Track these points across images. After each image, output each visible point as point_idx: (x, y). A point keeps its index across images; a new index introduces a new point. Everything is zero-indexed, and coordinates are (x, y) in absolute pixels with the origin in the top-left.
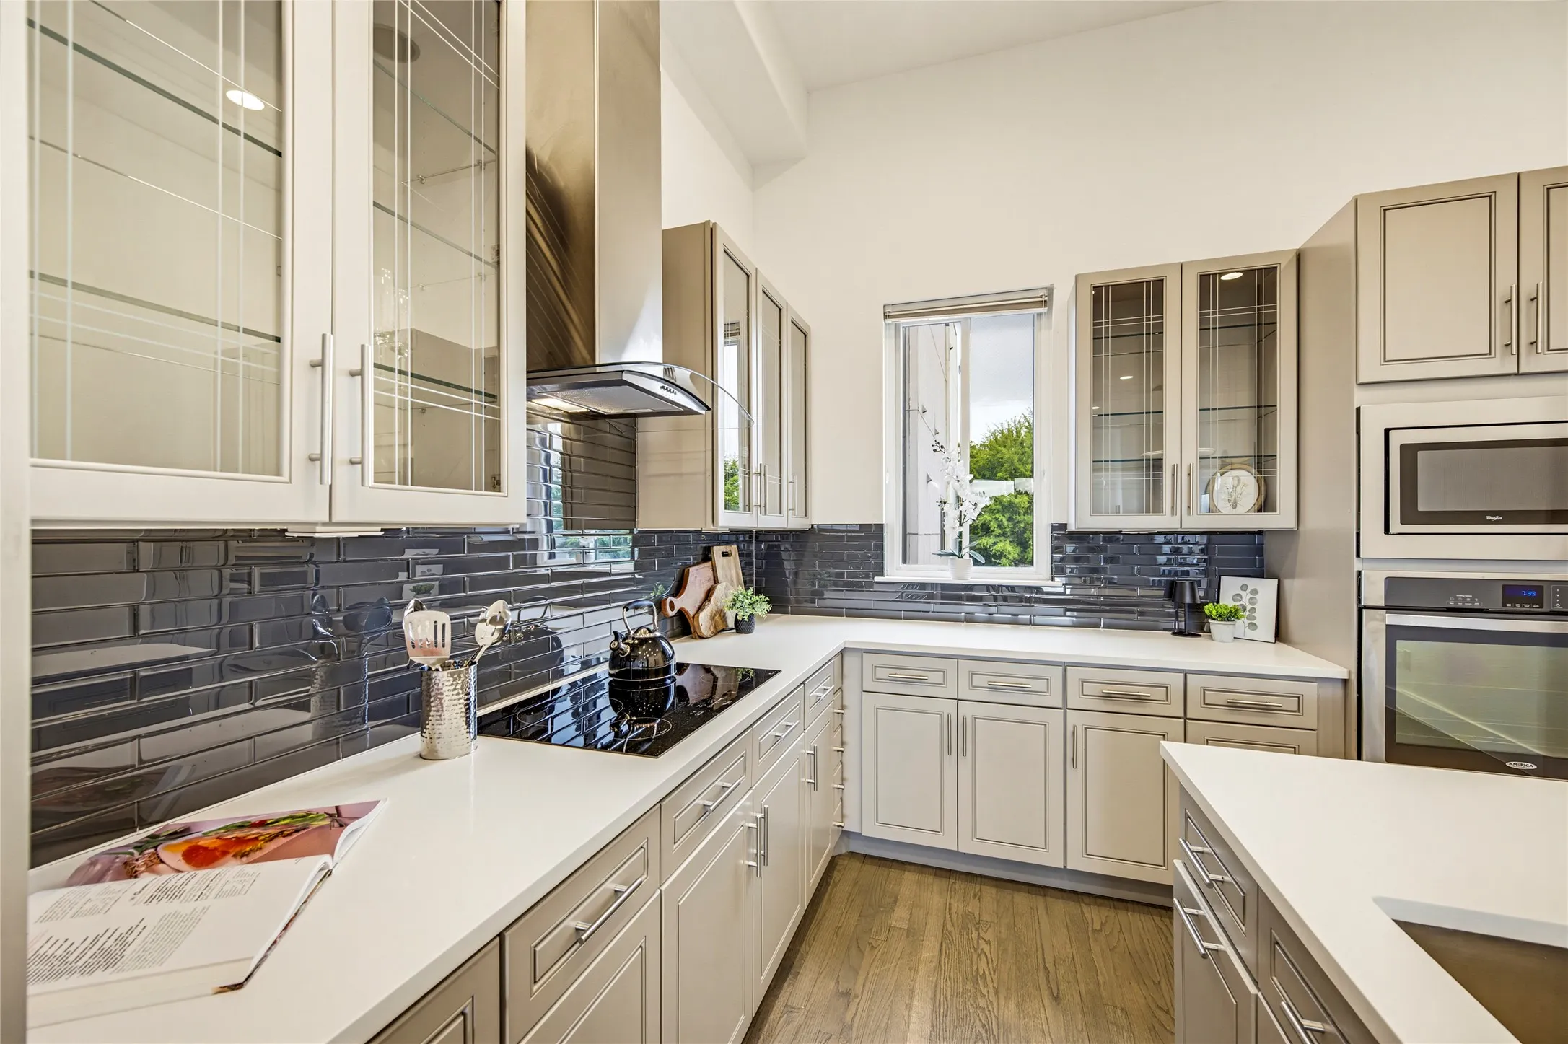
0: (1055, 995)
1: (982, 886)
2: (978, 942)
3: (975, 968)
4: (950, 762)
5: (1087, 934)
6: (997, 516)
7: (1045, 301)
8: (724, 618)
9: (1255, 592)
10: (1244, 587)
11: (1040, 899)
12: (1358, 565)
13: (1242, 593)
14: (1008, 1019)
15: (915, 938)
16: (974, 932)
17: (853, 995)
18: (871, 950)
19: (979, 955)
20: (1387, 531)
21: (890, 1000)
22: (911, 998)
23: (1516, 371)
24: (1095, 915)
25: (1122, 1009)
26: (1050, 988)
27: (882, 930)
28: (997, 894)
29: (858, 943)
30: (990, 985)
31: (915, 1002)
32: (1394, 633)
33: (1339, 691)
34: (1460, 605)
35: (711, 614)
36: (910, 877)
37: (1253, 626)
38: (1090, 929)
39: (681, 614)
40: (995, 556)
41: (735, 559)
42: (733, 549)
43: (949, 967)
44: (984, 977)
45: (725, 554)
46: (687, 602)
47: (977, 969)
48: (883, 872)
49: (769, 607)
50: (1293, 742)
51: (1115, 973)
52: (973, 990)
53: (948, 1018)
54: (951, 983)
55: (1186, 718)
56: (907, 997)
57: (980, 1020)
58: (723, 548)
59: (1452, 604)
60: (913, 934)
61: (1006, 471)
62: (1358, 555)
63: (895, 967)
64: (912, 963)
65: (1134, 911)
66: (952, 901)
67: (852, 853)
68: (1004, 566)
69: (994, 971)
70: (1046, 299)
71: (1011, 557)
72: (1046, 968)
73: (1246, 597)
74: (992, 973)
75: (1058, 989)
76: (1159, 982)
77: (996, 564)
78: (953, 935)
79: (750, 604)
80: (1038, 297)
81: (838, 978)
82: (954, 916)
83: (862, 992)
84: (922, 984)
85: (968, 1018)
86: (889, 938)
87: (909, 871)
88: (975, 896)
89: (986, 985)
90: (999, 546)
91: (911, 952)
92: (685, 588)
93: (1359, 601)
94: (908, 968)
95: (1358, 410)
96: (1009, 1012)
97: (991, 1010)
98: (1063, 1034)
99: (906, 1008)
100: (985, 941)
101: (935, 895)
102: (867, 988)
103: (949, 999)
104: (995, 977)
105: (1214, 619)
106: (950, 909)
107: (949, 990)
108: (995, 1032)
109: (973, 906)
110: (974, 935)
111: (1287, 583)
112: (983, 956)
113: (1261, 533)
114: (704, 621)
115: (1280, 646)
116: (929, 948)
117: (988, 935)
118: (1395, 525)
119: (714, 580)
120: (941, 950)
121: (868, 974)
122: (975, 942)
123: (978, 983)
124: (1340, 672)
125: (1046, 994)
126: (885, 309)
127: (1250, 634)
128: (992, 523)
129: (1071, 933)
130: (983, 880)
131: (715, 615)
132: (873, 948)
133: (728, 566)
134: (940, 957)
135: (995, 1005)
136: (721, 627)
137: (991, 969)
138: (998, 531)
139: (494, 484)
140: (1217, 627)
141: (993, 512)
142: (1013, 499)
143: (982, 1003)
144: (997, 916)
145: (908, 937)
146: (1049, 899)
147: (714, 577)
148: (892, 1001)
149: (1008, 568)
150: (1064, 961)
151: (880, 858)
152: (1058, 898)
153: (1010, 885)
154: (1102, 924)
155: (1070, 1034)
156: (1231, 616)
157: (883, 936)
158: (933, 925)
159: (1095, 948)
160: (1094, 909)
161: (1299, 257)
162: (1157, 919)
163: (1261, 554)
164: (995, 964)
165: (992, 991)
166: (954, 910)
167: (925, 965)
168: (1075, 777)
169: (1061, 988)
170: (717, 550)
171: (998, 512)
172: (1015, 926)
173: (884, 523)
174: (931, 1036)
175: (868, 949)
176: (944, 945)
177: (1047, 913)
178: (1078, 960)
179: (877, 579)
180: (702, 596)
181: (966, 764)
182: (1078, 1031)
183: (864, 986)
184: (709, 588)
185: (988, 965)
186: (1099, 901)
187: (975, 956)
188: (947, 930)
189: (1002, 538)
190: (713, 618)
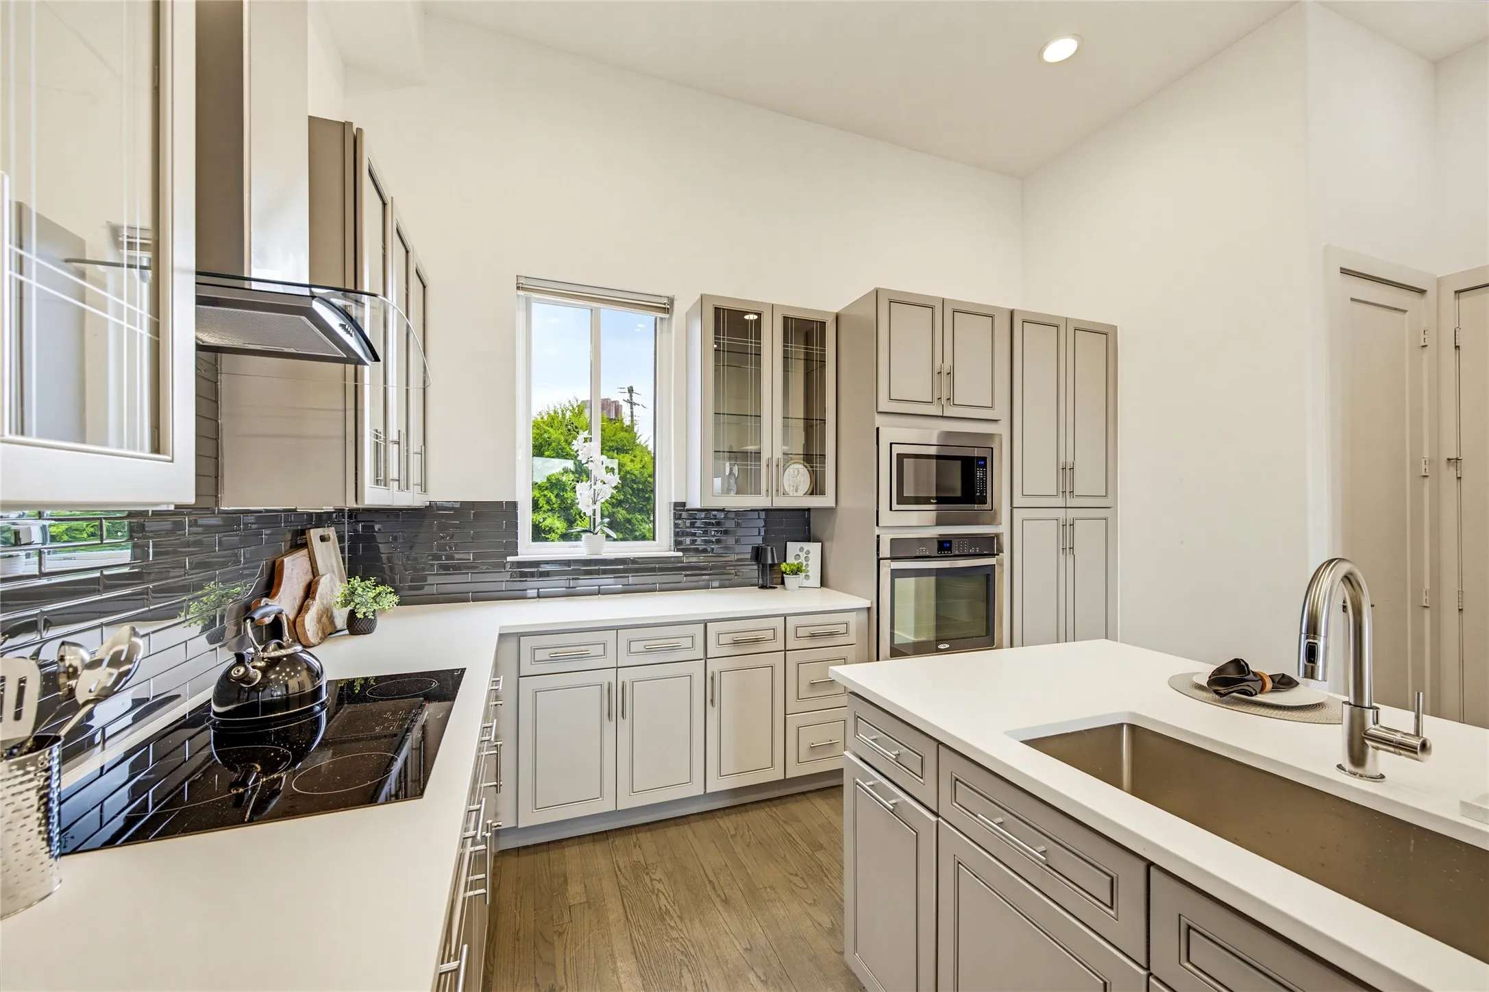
0: (724, 899)
1: (638, 835)
2: (652, 884)
3: (657, 907)
4: (610, 727)
5: (728, 840)
6: (546, 492)
7: (666, 308)
8: (331, 619)
9: (808, 552)
10: (801, 549)
11: (686, 827)
12: (877, 531)
13: (800, 553)
14: (698, 937)
15: (597, 906)
16: (645, 877)
17: (557, 988)
18: (559, 937)
19: (657, 895)
20: (891, 510)
21: (596, 973)
22: (615, 963)
23: (942, 414)
24: (727, 823)
25: (770, 887)
26: (719, 896)
27: (563, 914)
28: (652, 836)
29: (544, 937)
30: (675, 916)
31: (619, 964)
32: (896, 574)
33: (864, 615)
34: (921, 554)
35: (318, 615)
36: (571, 852)
37: (807, 577)
38: (729, 836)
40: (544, 531)
41: (334, 544)
42: (331, 532)
43: (637, 917)
44: (667, 912)
45: (323, 539)
46: (283, 603)
47: (660, 908)
48: (542, 857)
49: (396, 599)
50: (843, 655)
51: (756, 862)
52: (663, 927)
53: (652, 962)
54: (643, 931)
55: (786, 650)
56: (610, 963)
57: (678, 949)
58: (320, 532)
59: (918, 554)
60: (593, 903)
61: (553, 450)
62: (877, 525)
63: (589, 941)
64: (602, 931)
65: (752, 810)
66: (618, 859)
67: (503, 851)
68: (553, 541)
69: (674, 903)
70: (668, 306)
71: (559, 532)
72: (710, 882)
73: (803, 555)
74: (672, 904)
75: (724, 894)
76: (785, 856)
77: (546, 540)
78: (630, 888)
79: (374, 598)
80: (661, 304)
81: (536, 981)
82: (623, 870)
83: (566, 981)
84: (620, 945)
85: (668, 953)
86: (573, 919)
87: (568, 846)
88: (635, 847)
89: (671, 918)
90: (548, 522)
91: (599, 921)
92: (279, 585)
93: (878, 554)
94: (601, 936)
95: (878, 429)
96: (698, 932)
97: (683, 936)
98: (740, 927)
99: (613, 973)
100: (657, 880)
101: (599, 859)
102: (569, 975)
103: (646, 945)
104: (676, 908)
105: (788, 574)
106: (618, 867)
107: (644, 937)
108: (693, 953)
109: (637, 855)
110: (647, 879)
111: (827, 545)
112: (660, 894)
113: (809, 510)
114: (310, 622)
115: (824, 589)
116: (614, 912)
117: (657, 876)
118: (895, 506)
119: (313, 572)
120: (624, 906)
121: (565, 961)
122: (650, 885)
123: (665, 919)
124: (866, 603)
125: (717, 901)
126: (520, 280)
127: (806, 583)
128: (541, 499)
129: (718, 845)
130: (636, 829)
131: (322, 616)
132: (560, 934)
133: (330, 553)
134: (626, 912)
135: (685, 931)
136: (329, 630)
137: (670, 902)
138: (546, 507)
140: (789, 580)
141: (540, 489)
142: (560, 477)
143: (674, 934)
144: (659, 855)
145: (589, 908)
146: (693, 824)
147: (312, 568)
148: (598, 975)
149: (556, 543)
150: (721, 869)
151: (535, 845)
152: (698, 821)
153: (660, 825)
154: (736, 829)
155: (745, 925)
156: (797, 571)
157: (566, 918)
158: (608, 887)
159: (738, 849)
160: (726, 819)
161: (837, 317)
162: (767, 809)
163: (809, 524)
164: (672, 897)
165: (677, 920)
166: (622, 866)
167: (615, 926)
168: (712, 713)
169: (726, 891)
170: (315, 534)
171: (547, 489)
172: (676, 858)
173: (517, 500)
174: (643, 985)
175: (555, 938)
176: (625, 900)
177: (696, 836)
178: (729, 864)
179: (510, 559)
180: (302, 594)
181: (624, 725)
182: (749, 919)
183: (565, 974)
184: (308, 581)
185: (667, 900)
186: (727, 811)
187: (654, 897)
188: (622, 885)
189: (550, 514)
190: (319, 620)
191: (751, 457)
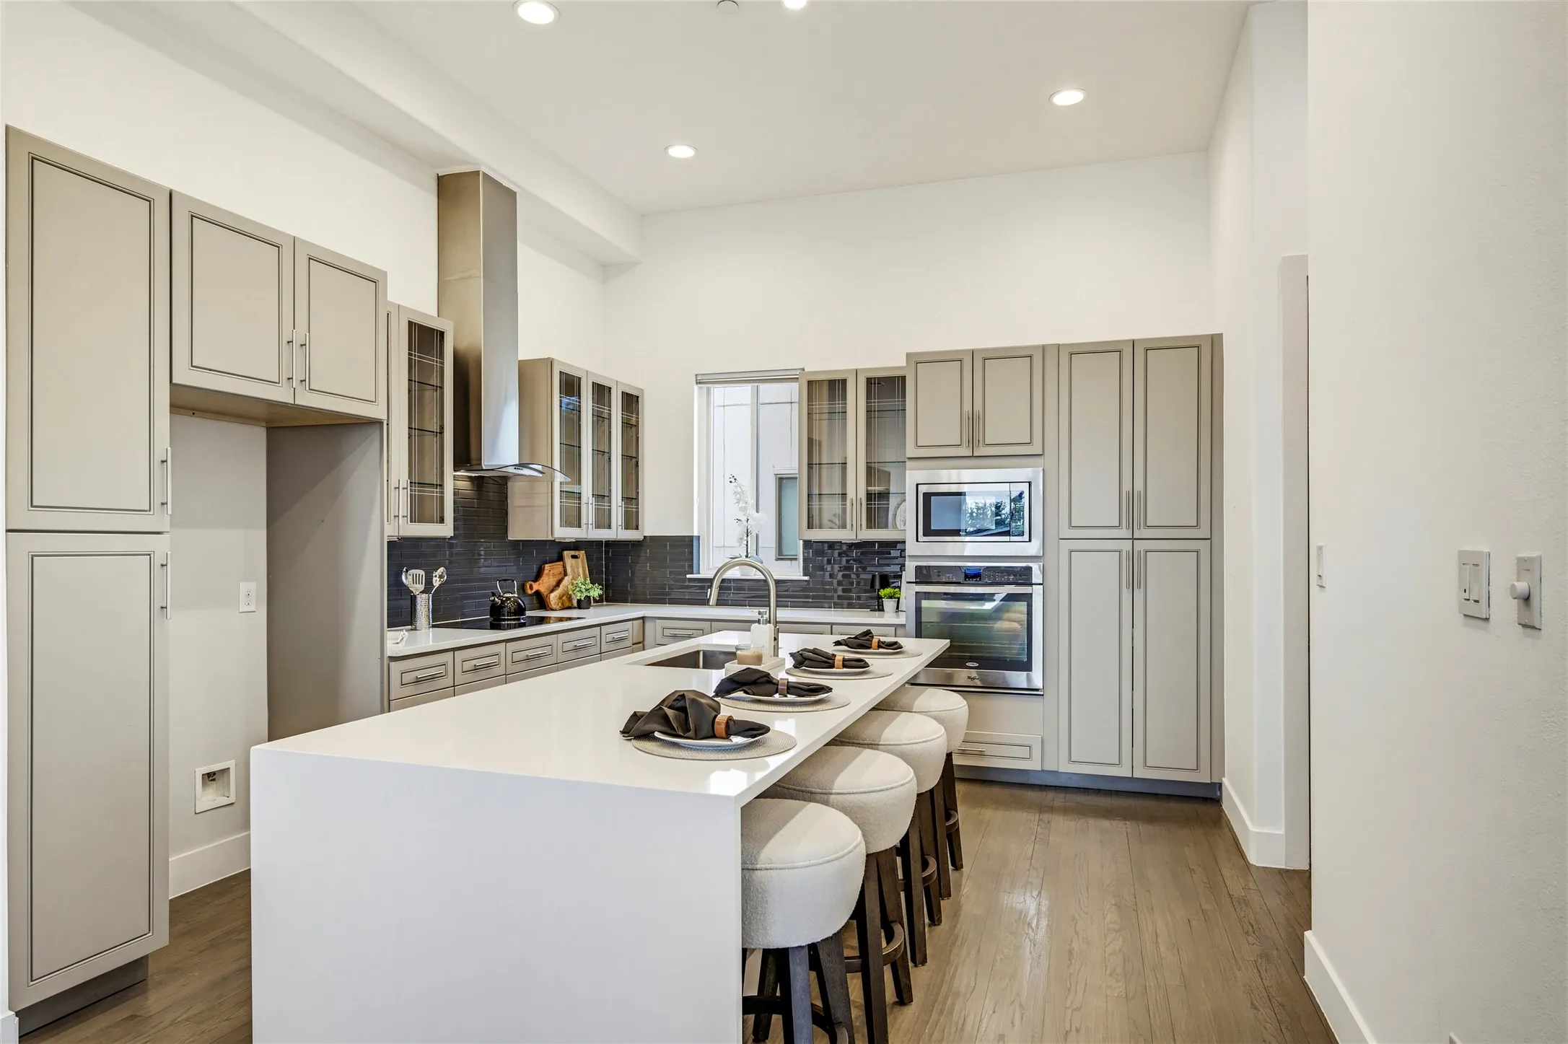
8: (570, 598)
20: (917, 541)
23: (971, 455)
32: (920, 596)
34: (947, 580)
35: (560, 595)
39: (538, 593)
41: (582, 561)
42: (582, 554)
45: (574, 558)
46: (542, 586)
49: (600, 592)
58: (573, 553)
59: (943, 580)
79: (587, 589)
92: (542, 577)
105: (884, 599)
114: (553, 598)
118: (921, 536)
119: (564, 574)
126: (696, 378)
131: (563, 596)
133: (576, 567)
136: (567, 604)
139: (442, 520)
147: (564, 572)
156: (892, 596)
170: (567, 554)
173: (696, 534)
179: (688, 576)
180: (554, 583)
184: (559, 578)
190: (560, 598)
191: (875, 497)
